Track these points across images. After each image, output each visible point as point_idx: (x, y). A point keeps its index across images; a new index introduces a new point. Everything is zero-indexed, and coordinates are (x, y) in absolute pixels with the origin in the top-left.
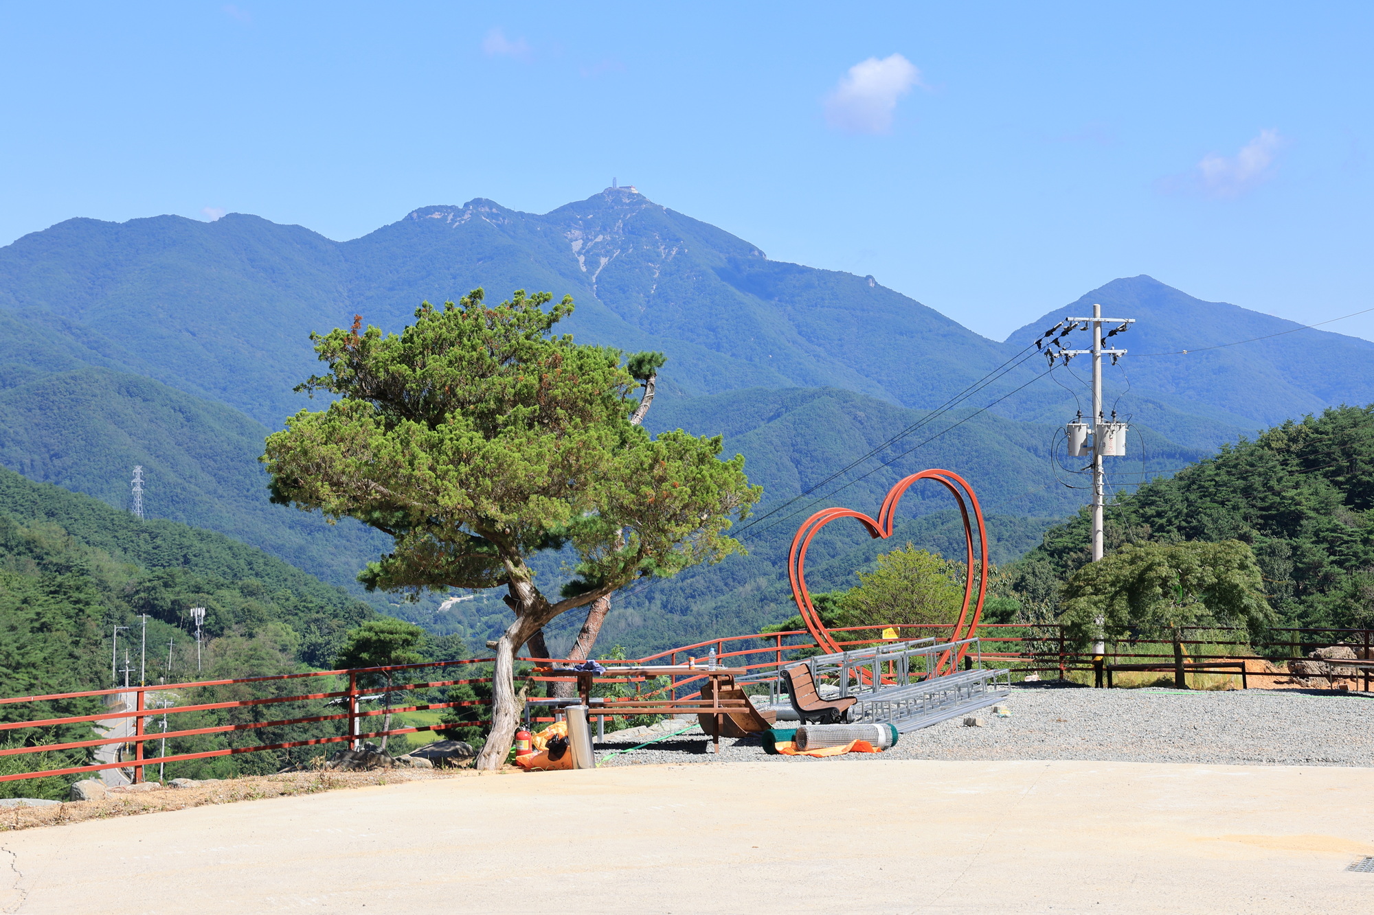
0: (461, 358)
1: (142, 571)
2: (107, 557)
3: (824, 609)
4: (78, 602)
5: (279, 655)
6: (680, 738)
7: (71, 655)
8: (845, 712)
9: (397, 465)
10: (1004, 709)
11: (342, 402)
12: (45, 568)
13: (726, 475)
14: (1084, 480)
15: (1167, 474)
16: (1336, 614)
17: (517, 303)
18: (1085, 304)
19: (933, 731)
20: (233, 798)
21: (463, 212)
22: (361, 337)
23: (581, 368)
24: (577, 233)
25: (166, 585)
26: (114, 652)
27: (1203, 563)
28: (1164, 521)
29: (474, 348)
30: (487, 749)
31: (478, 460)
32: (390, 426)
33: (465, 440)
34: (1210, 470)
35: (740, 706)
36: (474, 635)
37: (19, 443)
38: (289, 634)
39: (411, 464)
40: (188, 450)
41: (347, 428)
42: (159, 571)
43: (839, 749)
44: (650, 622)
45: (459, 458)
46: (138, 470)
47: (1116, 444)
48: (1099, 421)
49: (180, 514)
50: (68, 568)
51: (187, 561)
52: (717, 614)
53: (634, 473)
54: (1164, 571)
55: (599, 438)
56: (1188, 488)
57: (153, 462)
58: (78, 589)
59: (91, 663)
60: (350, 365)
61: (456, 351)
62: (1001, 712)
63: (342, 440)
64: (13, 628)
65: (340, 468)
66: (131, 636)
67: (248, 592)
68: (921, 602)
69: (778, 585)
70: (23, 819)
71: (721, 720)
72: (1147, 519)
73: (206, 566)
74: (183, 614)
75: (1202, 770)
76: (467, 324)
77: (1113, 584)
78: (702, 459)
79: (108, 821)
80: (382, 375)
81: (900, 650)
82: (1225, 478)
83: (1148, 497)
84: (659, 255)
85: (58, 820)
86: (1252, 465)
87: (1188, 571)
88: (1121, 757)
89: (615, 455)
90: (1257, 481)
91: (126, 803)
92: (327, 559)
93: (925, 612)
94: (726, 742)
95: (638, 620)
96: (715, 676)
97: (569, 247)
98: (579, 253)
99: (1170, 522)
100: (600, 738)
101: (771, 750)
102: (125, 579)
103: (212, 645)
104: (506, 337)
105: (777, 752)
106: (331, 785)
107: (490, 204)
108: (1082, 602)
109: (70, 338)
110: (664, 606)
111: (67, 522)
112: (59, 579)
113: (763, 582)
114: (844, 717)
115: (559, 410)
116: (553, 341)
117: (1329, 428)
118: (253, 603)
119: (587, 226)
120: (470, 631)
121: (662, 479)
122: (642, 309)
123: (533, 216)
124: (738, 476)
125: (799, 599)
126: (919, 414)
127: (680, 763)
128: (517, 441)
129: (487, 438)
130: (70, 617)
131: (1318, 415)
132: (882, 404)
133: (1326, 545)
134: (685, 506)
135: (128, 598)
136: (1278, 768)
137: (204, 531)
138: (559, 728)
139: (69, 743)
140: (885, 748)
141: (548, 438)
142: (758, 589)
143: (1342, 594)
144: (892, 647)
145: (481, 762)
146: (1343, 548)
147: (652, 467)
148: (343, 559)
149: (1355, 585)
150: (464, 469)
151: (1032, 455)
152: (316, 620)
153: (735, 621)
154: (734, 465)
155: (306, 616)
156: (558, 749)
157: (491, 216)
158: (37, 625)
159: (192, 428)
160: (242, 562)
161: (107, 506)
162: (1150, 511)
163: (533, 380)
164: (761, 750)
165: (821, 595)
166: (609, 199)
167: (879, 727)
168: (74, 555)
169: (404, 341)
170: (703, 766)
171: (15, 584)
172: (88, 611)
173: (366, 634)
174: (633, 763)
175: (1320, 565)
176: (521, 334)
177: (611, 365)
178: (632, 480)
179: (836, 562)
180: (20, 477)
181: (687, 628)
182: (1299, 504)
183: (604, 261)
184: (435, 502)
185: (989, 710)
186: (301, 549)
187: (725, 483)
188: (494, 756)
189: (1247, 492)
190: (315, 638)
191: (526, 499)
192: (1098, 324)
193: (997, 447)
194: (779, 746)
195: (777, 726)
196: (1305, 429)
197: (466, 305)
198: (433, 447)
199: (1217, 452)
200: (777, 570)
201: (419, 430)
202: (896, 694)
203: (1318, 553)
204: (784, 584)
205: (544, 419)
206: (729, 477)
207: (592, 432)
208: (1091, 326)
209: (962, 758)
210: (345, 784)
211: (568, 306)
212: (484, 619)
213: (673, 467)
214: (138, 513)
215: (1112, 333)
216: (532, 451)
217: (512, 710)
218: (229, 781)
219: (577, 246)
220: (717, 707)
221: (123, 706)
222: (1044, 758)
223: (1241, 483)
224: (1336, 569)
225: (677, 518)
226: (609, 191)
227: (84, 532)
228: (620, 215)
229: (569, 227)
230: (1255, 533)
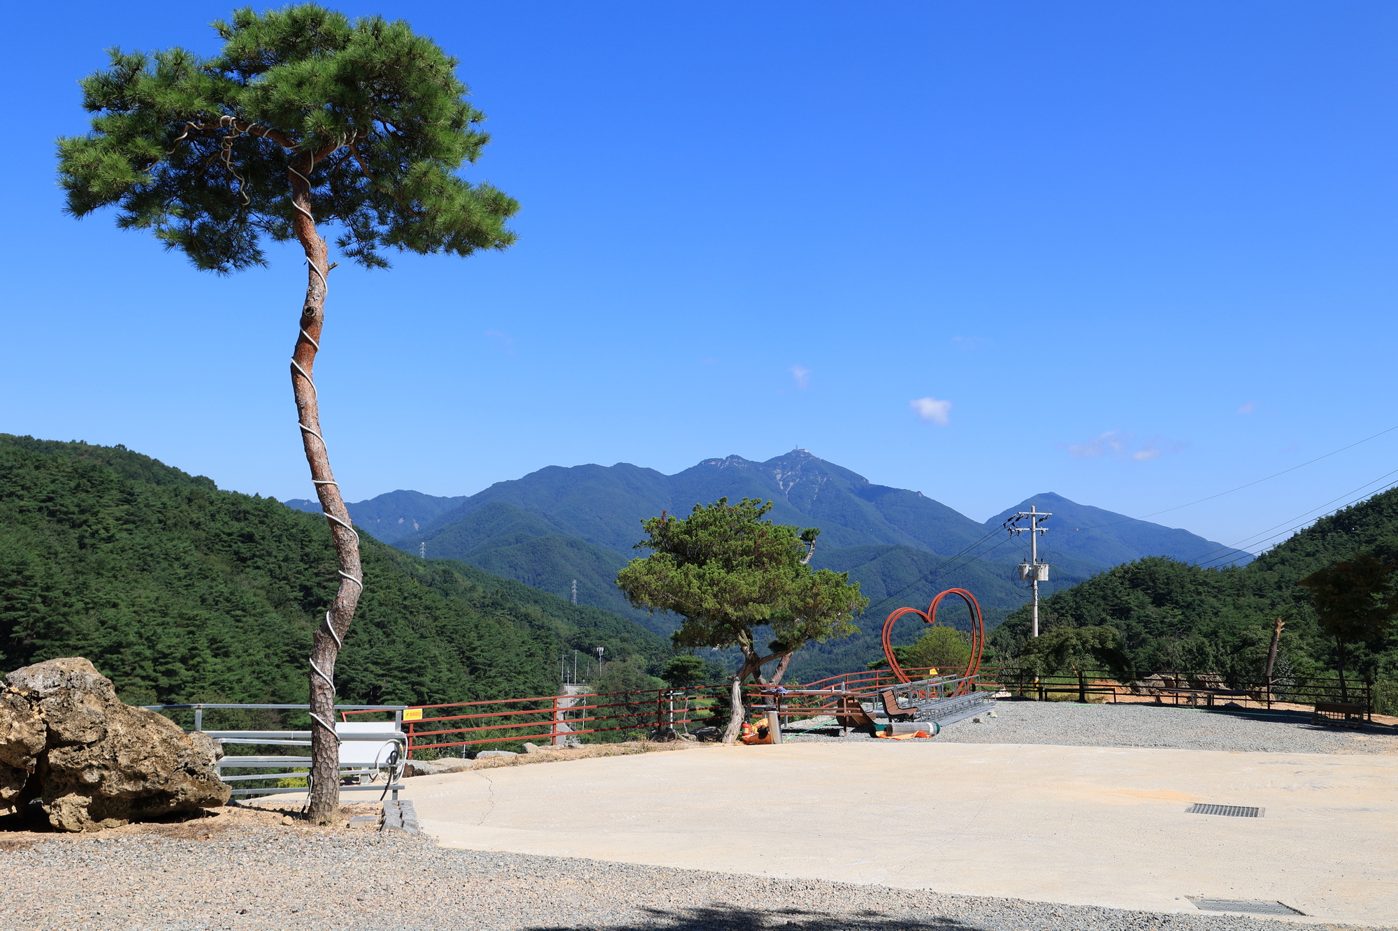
0: (716, 532)
1: (576, 629)
2: (560, 622)
3: (898, 654)
4: (547, 643)
5: (637, 670)
6: (827, 727)
7: (543, 668)
8: (912, 715)
9: (681, 586)
10: (994, 714)
11: (656, 554)
12: (532, 626)
13: (850, 593)
14: (1027, 593)
15: (1065, 588)
16: (1150, 659)
17: (744, 504)
18: (1026, 505)
19: (957, 725)
20: (599, 755)
21: (725, 461)
22: (666, 521)
23: (776, 537)
24: (779, 471)
25: (586, 636)
26: (562, 667)
27: (1094, 637)
28: (1064, 611)
29: (722, 527)
30: (727, 733)
31: (722, 584)
32: (679, 566)
33: (716, 574)
34: (1086, 587)
35: (858, 711)
36: (729, 662)
37: (522, 569)
38: (642, 660)
39: (689, 585)
40: (597, 573)
41: (658, 567)
42: (583, 629)
43: (909, 736)
44: (813, 658)
45: (712, 583)
46: (575, 582)
47: (1044, 575)
48: (1035, 564)
49: (593, 602)
50: (543, 627)
51: (596, 625)
52: (846, 654)
53: (802, 591)
54: (1074, 641)
55: (785, 573)
56: (1075, 595)
57: (582, 578)
58: (547, 637)
59: (552, 672)
60: (660, 535)
61: (713, 528)
62: (993, 715)
63: (655, 573)
64: (518, 655)
65: (654, 587)
66: (570, 659)
67: (623, 640)
68: (947, 653)
69: (875, 641)
70: (497, 762)
71: (848, 720)
72: (1056, 610)
73: (604, 627)
74: (594, 650)
75: (1101, 750)
76: (718, 515)
77: (1047, 648)
78: (838, 584)
79: (538, 765)
80: (676, 540)
81: (940, 681)
82: (1094, 590)
83: (1057, 599)
84: (818, 481)
85: (514, 764)
86: (1107, 585)
87: (1086, 642)
88: (1057, 743)
89: (793, 582)
90: (1109, 592)
91: (547, 756)
92: (660, 625)
93: (949, 658)
94: (849, 729)
95: (807, 657)
96: (845, 696)
97: (775, 478)
98: (780, 480)
99: (1067, 612)
100: (785, 725)
101: (874, 736)
102: (568, 633)
103: (606, 665)
104: (738, 521)
105: (877, 737)
106: (648, 750)
107: (738, 457)
108: (1032, 657)
109: (546, 521)
110: (820, 650)
111: (543, 606)
112: (538, 632)
113: (868, 639)
114: (912, 718)
115: (764, 559)
116: (762, 523)
117: (1143, 567)
118: (625, 645)
119: (784, 468)
120: (727, 660)
121: (817, 595)
122: (809, 507)
123: (758, 463)
124: (856, 593)
125: (886, 649)
126: (945, 558)
127: (826, 741)
128: (743, 574)
129: (728, 573)
130: (543, 650)
131: (1138, 561)
132: (925, 553)
133: (1143, 624)
134: (829, 609)
135: (569, 641)
136: (1141, 750)
137: (604, 611)
138: (764, 722)
139: (543, 710)
140: (933, 735)
141: (758, 574)
142: (866, 642)
143: (1153, 648)
144: (935, 679)
145: (725, 739)
146: (1151, 625)
147: (812, 588)
148: (668, 625)
149: (1159, 644)
150: (715, 589)
151: (999, 578)
152: (655, 654)
153: (854, 657)
154: (854, 587)
155: (650, 652)
156: (763, 735)
157: (739, 463)
158: (528, 653)
159: (599, 562)
160: (621, 626)
161: (561, 598)
162: (1057, 606)
163: (751, 543)
164: (868, 735)
165: (897, 647)
166: (794, 455)
167: (930, 724)
168: (546, 621)
169: (687, 523)
170: (838, 744)
171: (519, 634)
172: (551, 647)
173: (677, 662)
174: (803, 741)
175: (1140, 634)
176: (746, 520)
177: (791, 535)
178: (802, 595)
179: (903, 629)
180: (523, 585)
181: (831, 660)
182: (1130, 603)
183: (791, 484)
184: (701, 606)
185: (985, 713)
186: (648, 620)
187: (850, 597)
188: (731, 736)
189: (1104, 598)
190: (654, 662)
191: (746, 604)
192: (1034, 515)
193: (982, 574)
194: (878, 734)
195: (878, 721)
196: (1132, 567)
197: (718, 505)
198: (700, 577)
199: (1089, 578)
200: (874, 633)
201: (693, 568)
202: (937, 705)
203: (1139, 628)
204: (878, 640)
205: (758, 563)
206: (852, 593)
207: (781, 571)
208: (1030, 516)
209: (974, 742)
210: (654, 749)
211: (770, 505)
212: (734, 655)
213: (823, 588)
214: (574, 602)
215: (1041, 520)
216: (751, 580)
217: (740, 712)
218: (598, 745)
219: (779, 477)
220: (847, 712)
221: (566, 693)
222: (1017, 743)
223: (1101, 593)
224: (1148, 636)
225: (825, 615)
226: (794, 451)
227: (550, 610)
228: (798, 462)
229: (775, 468)
230: (1108, 618)
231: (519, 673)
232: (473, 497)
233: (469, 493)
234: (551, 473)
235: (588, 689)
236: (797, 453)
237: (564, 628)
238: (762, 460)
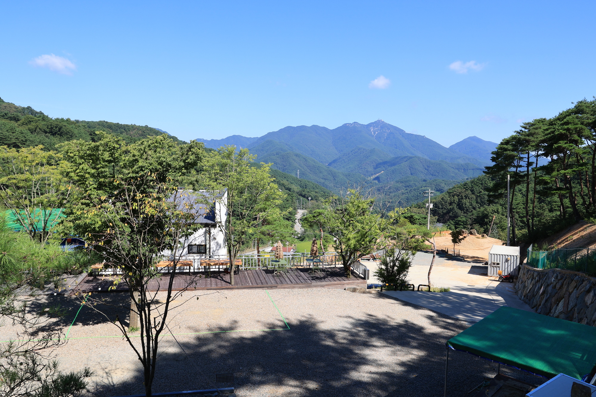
1: (299, 188)
2: (294, 185)
21: (352, 124)
25: (303, 191)
26: (297, 204)
40: (306, 166)
42: (302, 188)
46: (298, 170)
49: (305, 177)
51: (306, 186)
56: (472, 183)
59: (294, 206)
66: (299, 200)
67: (316, 192)
72: (465, 188)
73: (309, 187)
74: (306, 196)
84: (386, 132)
90: (483, 182)
92: (328, 184)
102: (297, 190)
107: (357, 123)
109: (287, 146)
111: (288, 179)
113: (403, 191)
118: (317, 194)
119: (374, 127)
122: (383, 141)
123: (364, 125)
126: (432, 161)
132: (426, 159)
135: (297, 193)
137: (308, 180)
155: (325, 197)
157: (357, 125)
159: (306, 162)
160: (315, 186)
161: (293, 176)
162: (465, 187)
168: (289, 186)
179: (416, 187)
180: (280, 171)
183: (377, 133)
186: (324, 183)
189: (482, 184)
200: (405, 188)
214: (298, 177)
219: (372, 130)
221: (299, 213)
226: (378, 120)
227: (290, 180)
228: (380, 125)
229: (371, 127)
230: (483, 191)
231: (284, 208)
232: (261, 138)
233: (259, 136)
234: (288, 129)
235: (305, 211)
236: (379, 121)
237: (296, 188)
238: (366, 124)
